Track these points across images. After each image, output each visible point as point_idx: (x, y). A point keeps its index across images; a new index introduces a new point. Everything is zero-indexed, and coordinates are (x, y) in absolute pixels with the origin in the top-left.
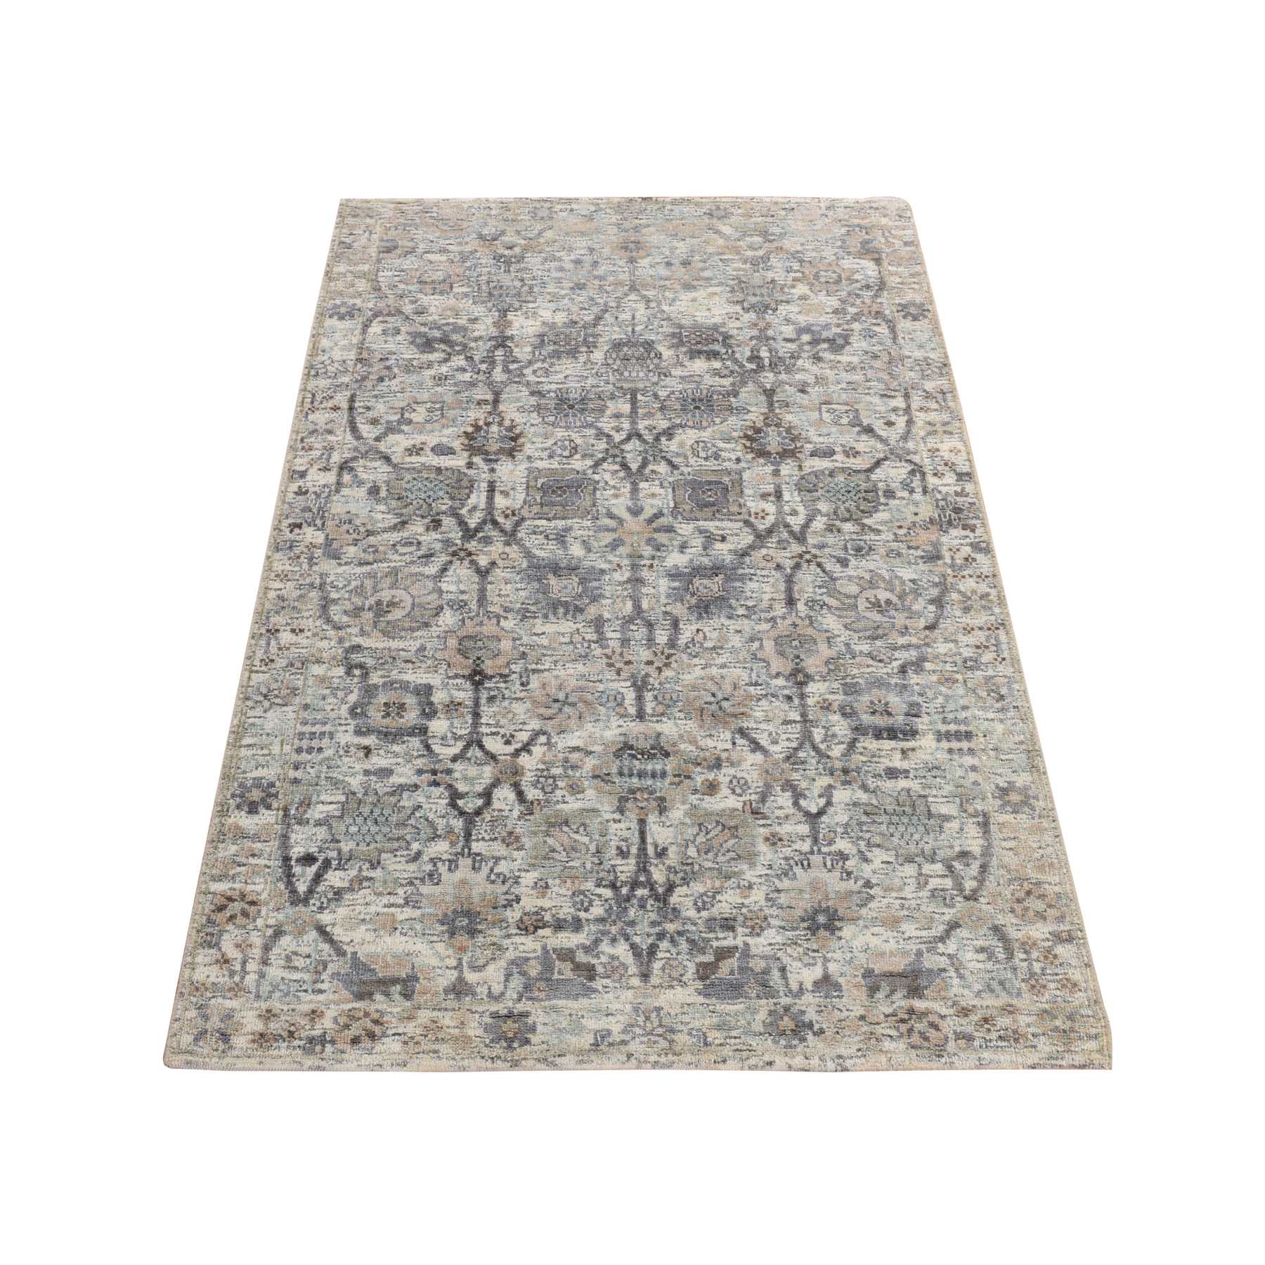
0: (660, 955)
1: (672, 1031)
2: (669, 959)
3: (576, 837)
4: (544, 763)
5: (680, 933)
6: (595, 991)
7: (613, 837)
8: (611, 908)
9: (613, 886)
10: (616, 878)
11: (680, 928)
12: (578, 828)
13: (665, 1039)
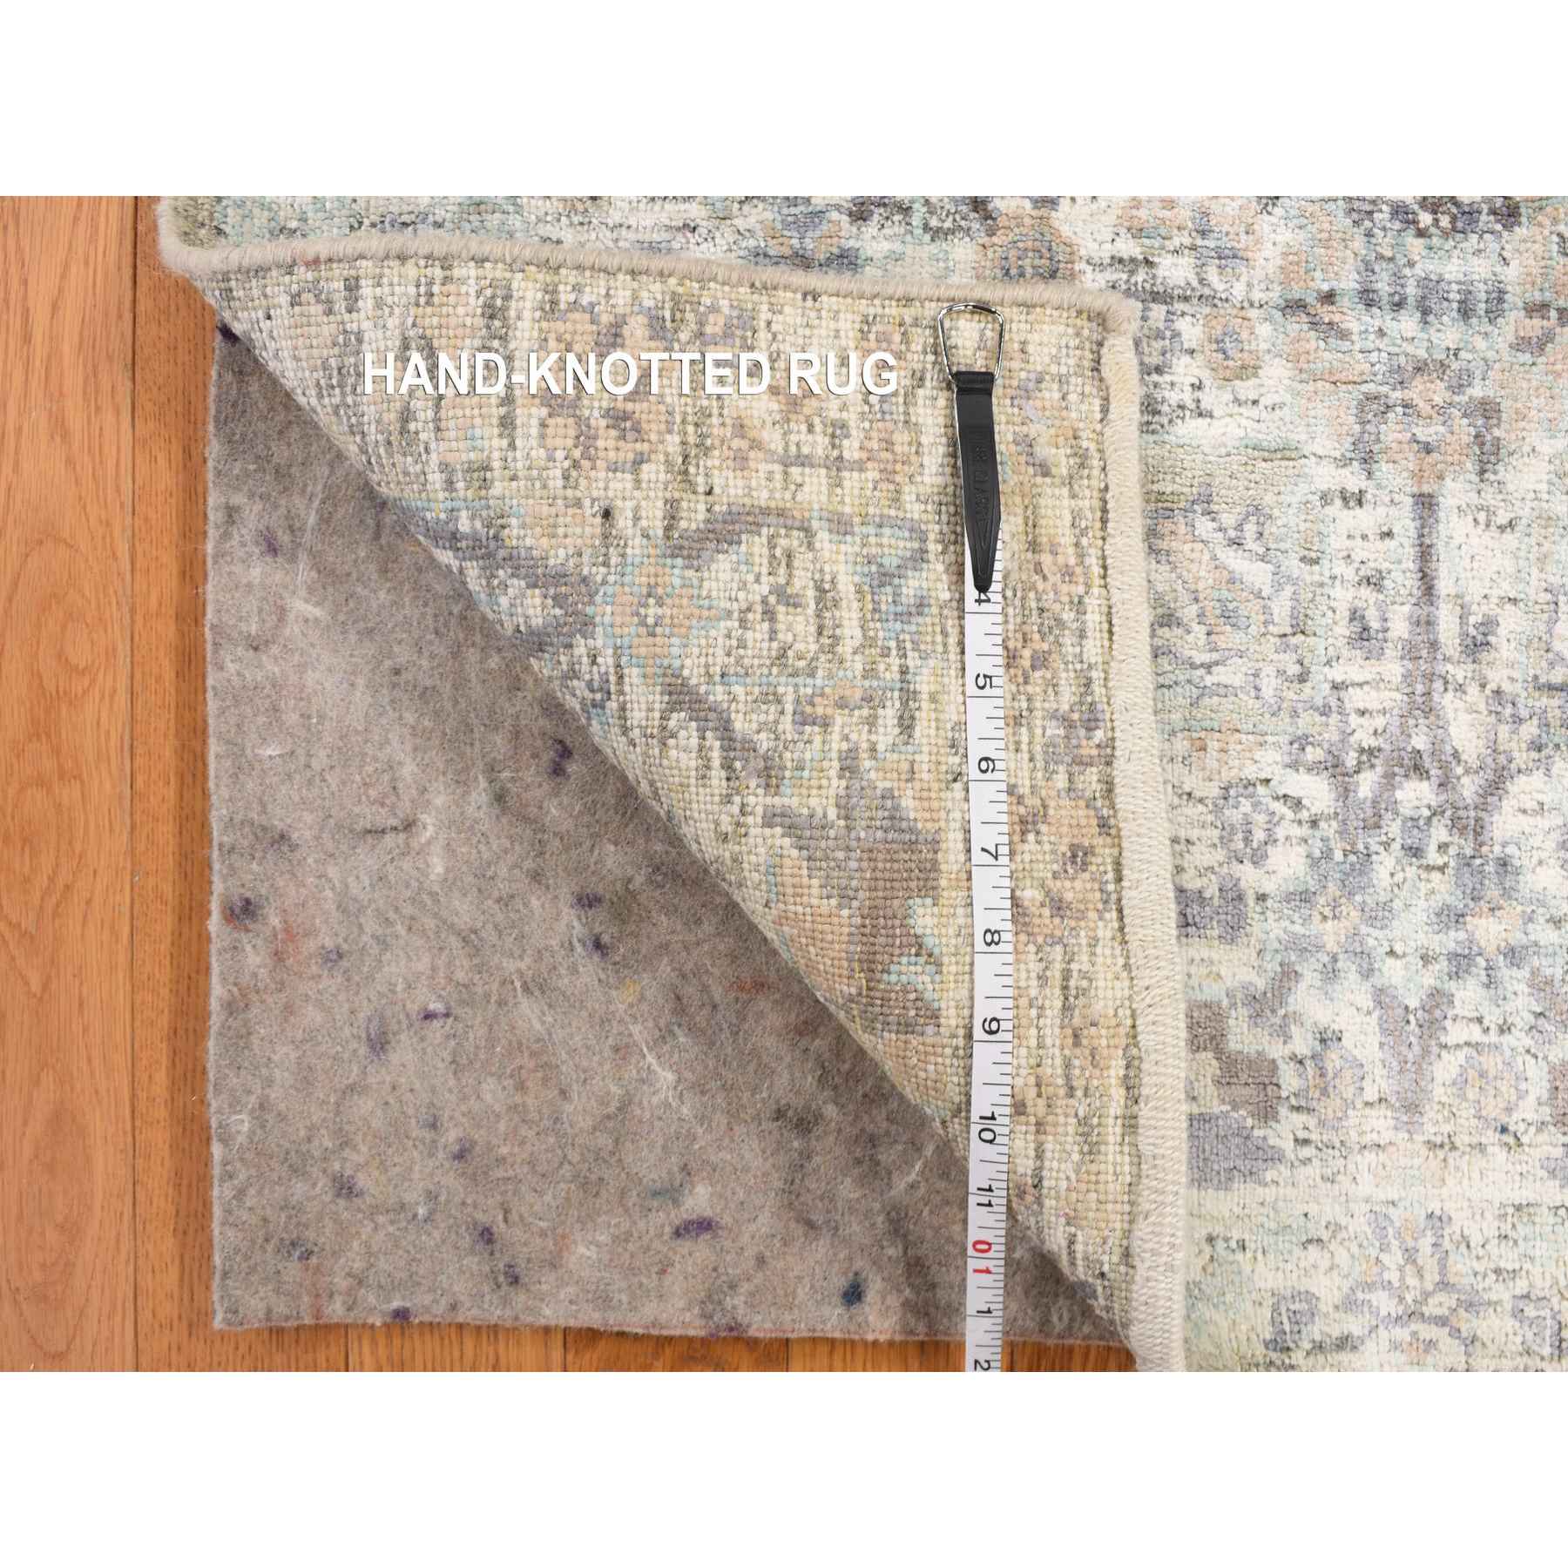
0: (1456, 1033)
1: (1471, 1305)
2: (1476, 1046)
3: (1234, 561)
4: (1138, 233)
5: (1513, 955)
6: (1275, 1157)
7: (1340, 568)
8: (1327, 855)
9: (1334, 767)
10: (1346, 735)
11: (1517, 938)
12: (1239, 527)
13: (1456, 1333)
